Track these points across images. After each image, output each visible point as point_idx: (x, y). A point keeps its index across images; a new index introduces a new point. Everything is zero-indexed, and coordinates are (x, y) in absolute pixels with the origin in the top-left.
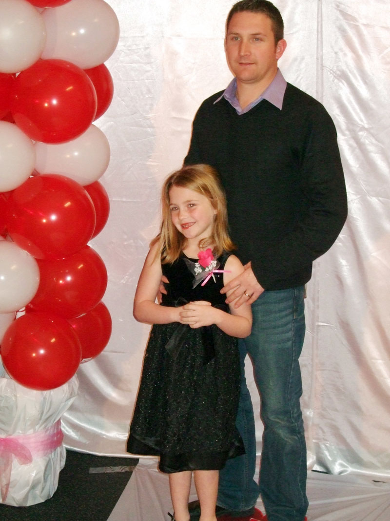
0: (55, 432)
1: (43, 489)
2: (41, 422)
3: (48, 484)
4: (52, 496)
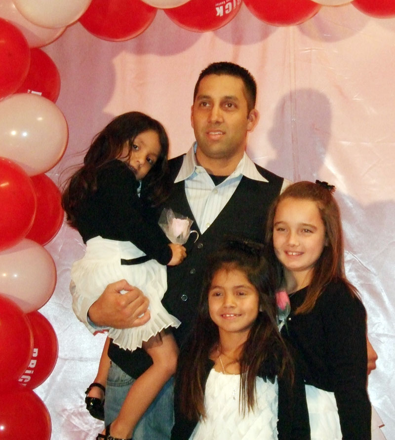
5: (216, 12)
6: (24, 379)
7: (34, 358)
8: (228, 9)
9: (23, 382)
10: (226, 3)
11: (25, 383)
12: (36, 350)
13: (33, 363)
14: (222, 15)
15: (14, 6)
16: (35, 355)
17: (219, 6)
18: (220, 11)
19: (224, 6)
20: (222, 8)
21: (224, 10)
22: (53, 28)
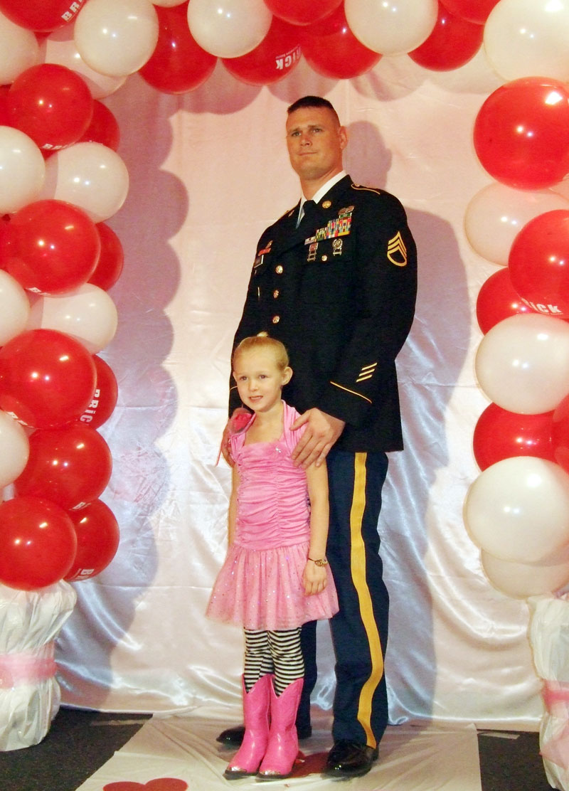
0: (46, 657)
1: (28, 728)
2: (26, 638)
3: (35, 723)
4: (39, 742)
5: (277, 65)
6: (86, 419)
7: (95, 399)
8: (288, 62)
9: (85, 422)
10: (286, 56)
11: (87, 423)
12: (98, 391)
13: (94, 404)
14: (281, 68)
15: (78, 56)
16: (97, 396)
17: (279, 59)
18: (280, 64)
19: (284, 58)
20: (282, 60)
21: (284, 63)
22: (115, 77)
